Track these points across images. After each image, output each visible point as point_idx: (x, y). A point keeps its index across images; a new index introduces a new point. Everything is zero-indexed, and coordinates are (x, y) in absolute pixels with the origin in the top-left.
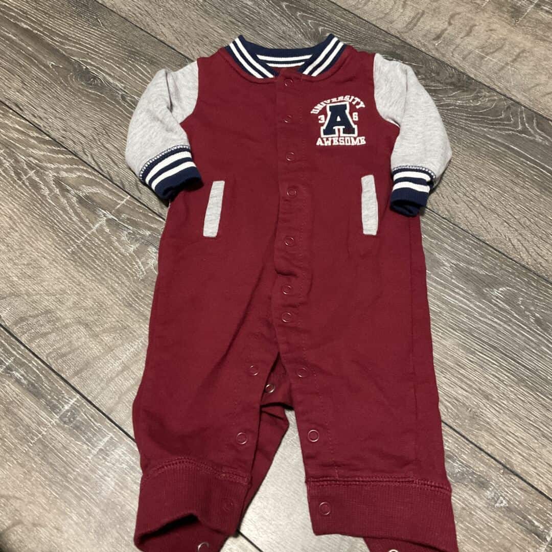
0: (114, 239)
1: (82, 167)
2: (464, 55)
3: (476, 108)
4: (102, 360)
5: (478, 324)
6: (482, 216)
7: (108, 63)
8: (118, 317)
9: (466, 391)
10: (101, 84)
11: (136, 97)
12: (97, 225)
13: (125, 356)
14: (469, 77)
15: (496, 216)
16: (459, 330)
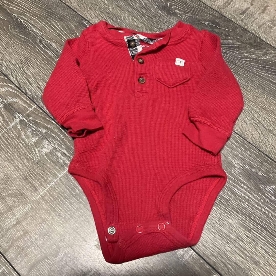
0: (23, 133)
1: (9, 85)
2: (259, 25)
3: (265, 60)
4: (4, 215)
5: (255, 210)
6: (263, 134)
7: (34, 18)
8: (18, 187)
9: (242, 258)
10: (28, 32)
11: (48, 41)
12: (13, 124)
13: (20, 214)
14: (262, 40)
15: (273, 135)
16: (241, 213)
